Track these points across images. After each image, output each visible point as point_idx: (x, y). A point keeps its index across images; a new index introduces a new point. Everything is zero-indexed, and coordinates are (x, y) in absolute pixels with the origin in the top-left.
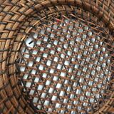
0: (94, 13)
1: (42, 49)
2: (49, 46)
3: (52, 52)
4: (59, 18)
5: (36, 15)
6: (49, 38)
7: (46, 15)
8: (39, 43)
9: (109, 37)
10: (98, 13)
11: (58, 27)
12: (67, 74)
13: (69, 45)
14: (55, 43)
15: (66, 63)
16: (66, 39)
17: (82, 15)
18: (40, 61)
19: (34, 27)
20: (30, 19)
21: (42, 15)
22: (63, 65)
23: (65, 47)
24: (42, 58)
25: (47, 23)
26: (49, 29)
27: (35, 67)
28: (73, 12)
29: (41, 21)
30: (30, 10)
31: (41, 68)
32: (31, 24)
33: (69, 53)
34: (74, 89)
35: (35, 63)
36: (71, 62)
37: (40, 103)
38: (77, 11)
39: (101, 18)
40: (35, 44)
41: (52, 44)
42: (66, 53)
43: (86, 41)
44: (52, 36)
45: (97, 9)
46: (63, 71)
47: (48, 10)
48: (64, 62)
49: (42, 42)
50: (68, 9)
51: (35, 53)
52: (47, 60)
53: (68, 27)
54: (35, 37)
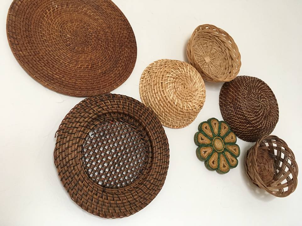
0: (137, 121)
1: (98, 140)
2: (103, 138)
3: (105, 142)
4: (112, 121)
5: (98, 118)
6: (104, 133)
7: (104, 119)
8: (97, 136)
9: (145, 137)
10: (139, 121)
11: (111, 127)
12: (112, 158)
13: (116, 139)
14: (108, 137)
15: (113, 151)
16: (115, 135)
17: (128, 121)
18: (97, 147)
19: (96, 126)
20: (94, 121)
21: (102, 118)
22: (111, 151)
23: (114, 140)
24: (98, 145)
25: (104, 124)
26: (105, 128)
27: (93, 150)
28: (122, 118)
29: (100, 122)
30: (96, 116)
31: (96, 151)
32: (94, 123)
33: (116, 145)
34: (116, 168)
35: (93, 147)
36: (116, 150)
37: (93, 172)
38: (125, 117)
39: (140, 124)
40: (95, 136)
41: (106, 137)
42: (114, 144)
43: (128, 138)
44: (106, 132)
45: (138, 119)
46: (110, 155)
47: (106, 115)
48: (111, 150)
49: (100, 135)
50: (119, 116)
51: (94, 141)
52: (101, 147)
53: (118, 127)
54: (95, 131)
